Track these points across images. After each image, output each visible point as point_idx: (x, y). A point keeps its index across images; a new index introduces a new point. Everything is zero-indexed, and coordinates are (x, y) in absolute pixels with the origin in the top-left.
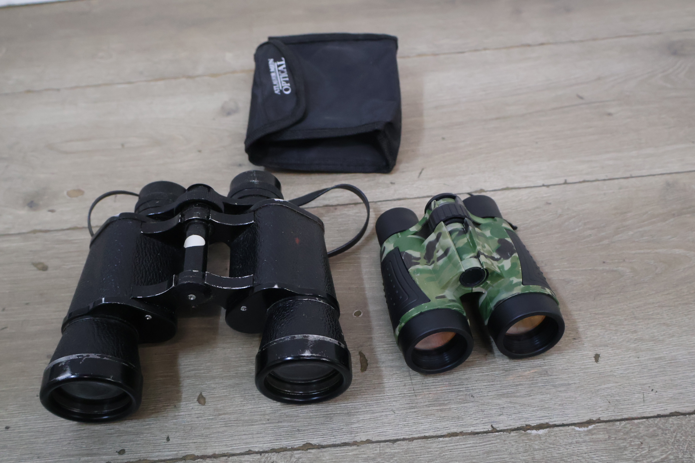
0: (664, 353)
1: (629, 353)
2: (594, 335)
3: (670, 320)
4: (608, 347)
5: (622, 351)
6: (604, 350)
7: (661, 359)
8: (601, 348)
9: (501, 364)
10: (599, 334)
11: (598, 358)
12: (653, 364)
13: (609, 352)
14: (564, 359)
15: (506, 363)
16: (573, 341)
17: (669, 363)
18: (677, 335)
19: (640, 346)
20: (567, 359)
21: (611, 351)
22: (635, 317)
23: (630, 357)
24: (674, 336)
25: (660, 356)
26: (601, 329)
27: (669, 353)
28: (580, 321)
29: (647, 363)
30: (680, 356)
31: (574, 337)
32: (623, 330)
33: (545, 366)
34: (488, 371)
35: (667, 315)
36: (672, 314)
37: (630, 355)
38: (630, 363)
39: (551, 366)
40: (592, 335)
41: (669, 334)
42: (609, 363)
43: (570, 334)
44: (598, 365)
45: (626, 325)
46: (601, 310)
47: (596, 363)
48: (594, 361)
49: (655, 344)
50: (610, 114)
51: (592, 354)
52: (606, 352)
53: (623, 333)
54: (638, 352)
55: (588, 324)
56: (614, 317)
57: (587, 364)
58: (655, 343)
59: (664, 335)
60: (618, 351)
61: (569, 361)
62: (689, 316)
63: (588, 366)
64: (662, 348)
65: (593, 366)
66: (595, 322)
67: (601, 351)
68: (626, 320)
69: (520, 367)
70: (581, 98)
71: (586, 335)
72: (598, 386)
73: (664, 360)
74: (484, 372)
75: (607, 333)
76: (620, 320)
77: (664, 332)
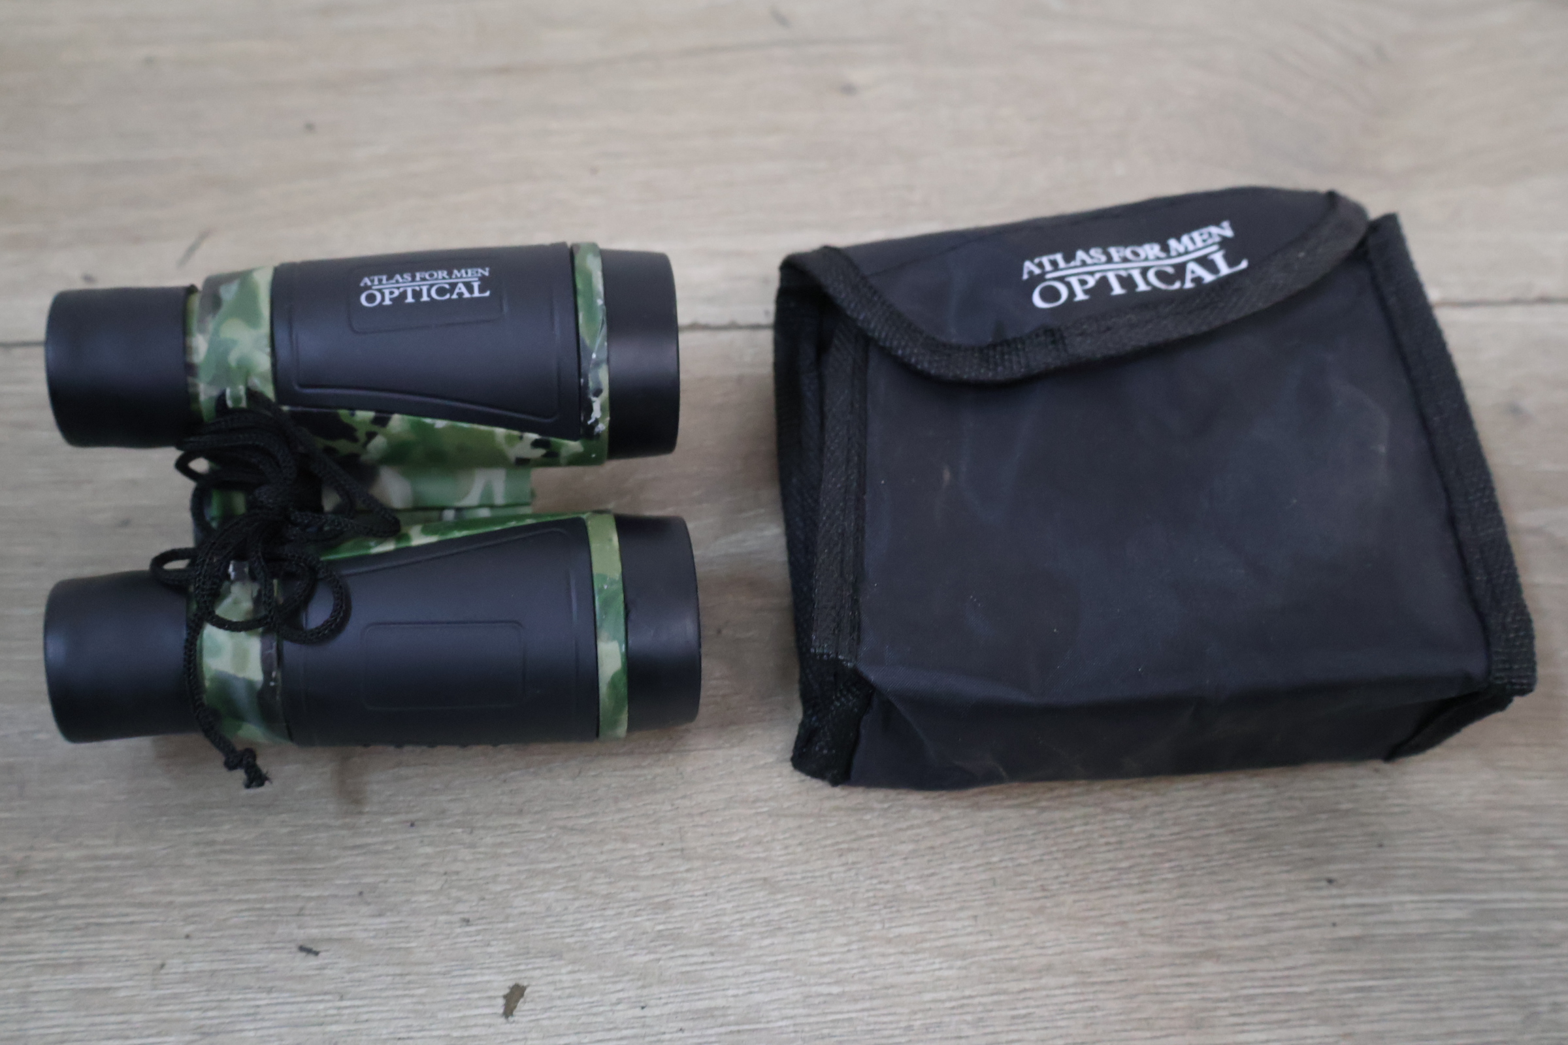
0: (730, 992)
1: (620, 986)
2: (533, 909)
3: (785, 869)
4: (561, 958)
5: (601, 978)
6: (545, 971)
7: (713, 1016)
8: (539, 962)
9: (196, 1006)
10: (548, 909)
11: (517, 1001)
12: (680, 1035)
13: (557, 978)
14: (407, 1000)
15: (214, 1004)
16: (459, 930)
17: (731, 1032)
18: (790, 925)
19: (661, 962)
20: (415, 1000)
21: (564, 978)
22: (682, 850)
23: (619, 1002)
24: (780, 929)
25: (713, 1004)
26: (564, 889)
27: (744, 995)
28: (505, 855)
29: (663, 1030)
30: (773, 1010)
31: (466, 916)
32: (632, 895)
33: (336, 1022)
34: (147, 1032)
35: (786, 847)
36: (800, 844)
37: (621, 995)
38: (611, 1026)
39: (356, 1022)
40: (528, 909)
41: (768, 923)
42: (545, 1023)
43: (459, 900)
44: (507, 1027)
45: (646, 878)
46: (585, 816)
47: (503, 1020)
48: (501, 1011)
49: (710, 959)
50: (849, 89)
51: (502, 984)
52: (550, 979)
53: (626, 910)
54: (651, 985)
55: (527, 867)
56: (619, 845)
57: (472, 1022)
58: (712, 954)
59: (752, 924)
60: (585, 978)
61: (420, 1007)
62: (851, 858)
63: (474, 1031)
64: (730, 973)
65: (492, 1030)
66: (554, 860)
67: (537, 973)
68: (651, 857)
69: (255, 1020)
70: (781, 20)
71: (508, 911)
73: (720, 1021)
74: (131, 1033)
75: (577, 904)
76: (634, 856)
77: (756, 913)
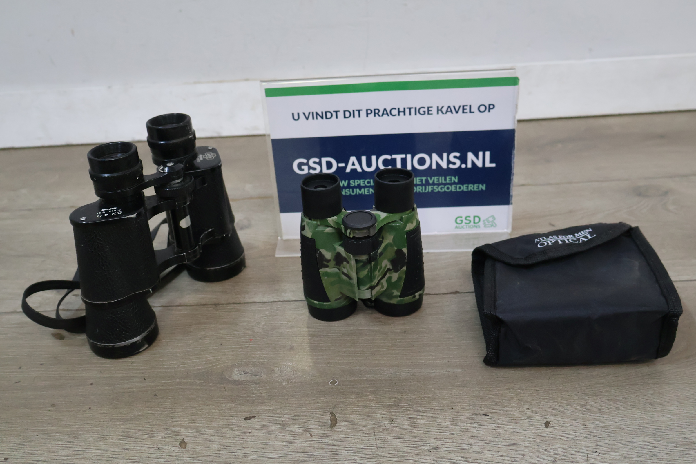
0: (610, 422)
1: (577, 421)
2: (546, 406)
3: (617, 397)
4: (558, 416)
5: (571, 420)
6: (554, 418)
7: (606, 427)
8: (552, 417)
9: (458, 426)
10: (551, 406)
11: (548, 425)
12: (598, 431)
13: (558, 420)
14: (517, 425)
15: (463, 426)
16: (527, 411)
17: (613, 431)
18: (622, 409)
19: (587, 416)
20: (519, 425)
21: (560, 420)
22: (585, 393)
23: (578, 425)
24: (620, 409)
25: (606, 425)
26: (553, 402)
27: (614, 423)
28: (534, 395)
29: (593, 430)
30: (624, 426)
31: (528, 408)
32: (574, 403)
33: (498, 429)
34: (446, 432)
35: (615, 393)
36: (619, 392)
37: (578, 423)
38: (578, 430)
39: (504, 429)
40: (545, 406)
41: (616, 408)
42: (558, 429)
43: (524, 404)
44: (547, 430)
45: (576, 399)
46: (554, 387)
47: (546, 428)
48: (545, 427)
49: (602, 416)
51: (543, 421)
52: (556, 420)
53: (573, 406)
54: (586, 421)
55: (542, 398)
56: (566, 393)
57: (537, 429)
58: (602, 415)
59: (611, 408)
60: (566, 420)
61: (521, 426)
62: (636, 395)
63: (538, 431)
64: (608, 418)
65: (543, 431)
66: (549, 396)
67: (552, 419)
68: (576, 395)
69: (476, 429)
71: (539, 406)
72: (546, 447)
73: (609, 428)
74: (442, 432)
75: (558, 405)
76: (571, 395)
77: (611, 406)
